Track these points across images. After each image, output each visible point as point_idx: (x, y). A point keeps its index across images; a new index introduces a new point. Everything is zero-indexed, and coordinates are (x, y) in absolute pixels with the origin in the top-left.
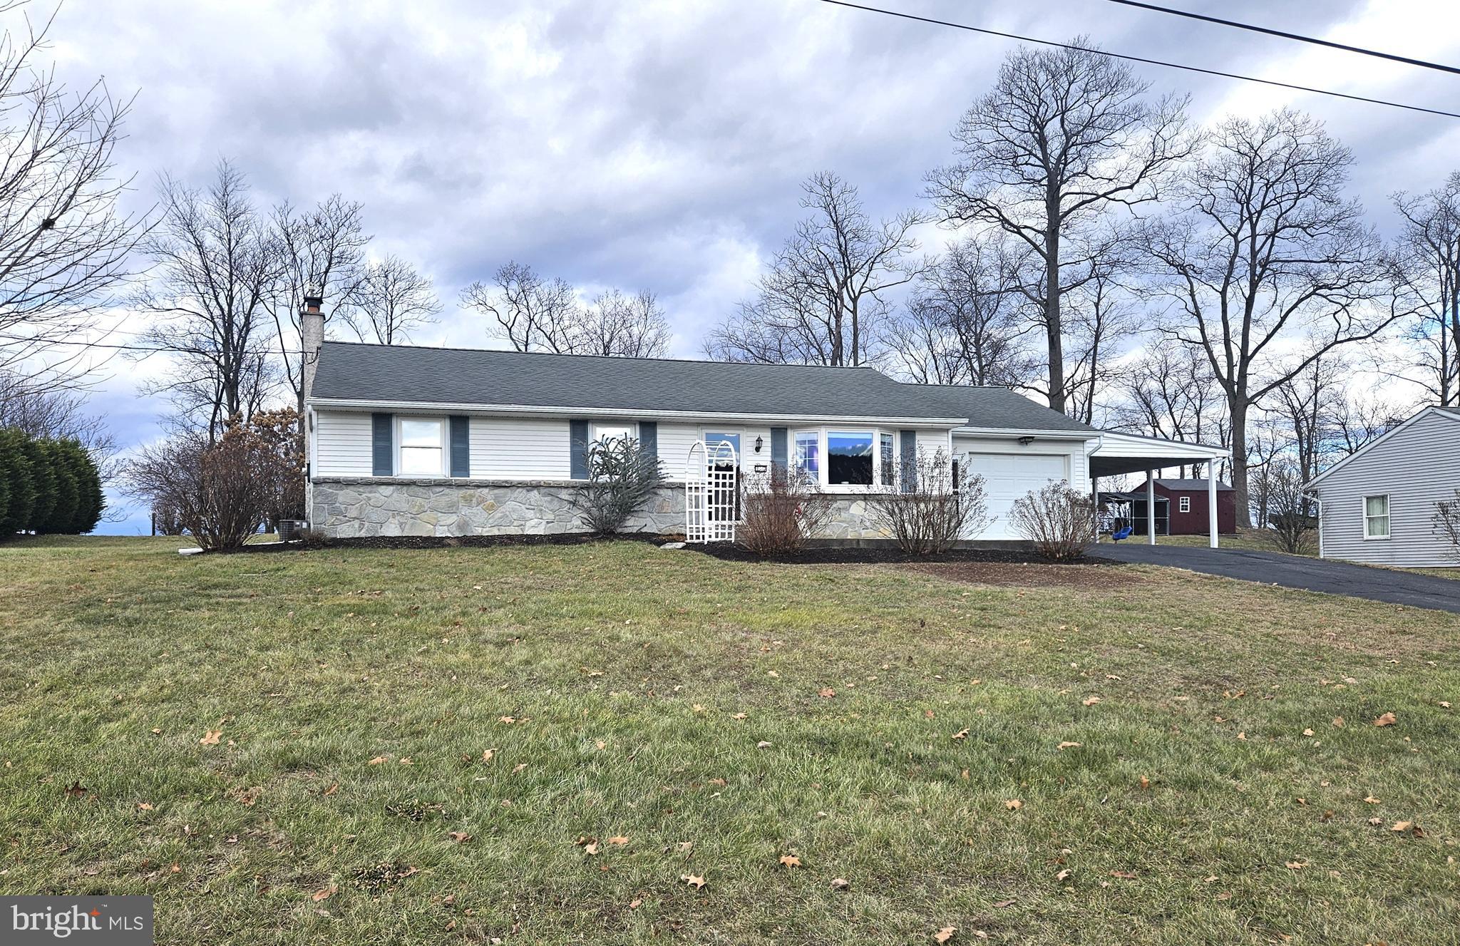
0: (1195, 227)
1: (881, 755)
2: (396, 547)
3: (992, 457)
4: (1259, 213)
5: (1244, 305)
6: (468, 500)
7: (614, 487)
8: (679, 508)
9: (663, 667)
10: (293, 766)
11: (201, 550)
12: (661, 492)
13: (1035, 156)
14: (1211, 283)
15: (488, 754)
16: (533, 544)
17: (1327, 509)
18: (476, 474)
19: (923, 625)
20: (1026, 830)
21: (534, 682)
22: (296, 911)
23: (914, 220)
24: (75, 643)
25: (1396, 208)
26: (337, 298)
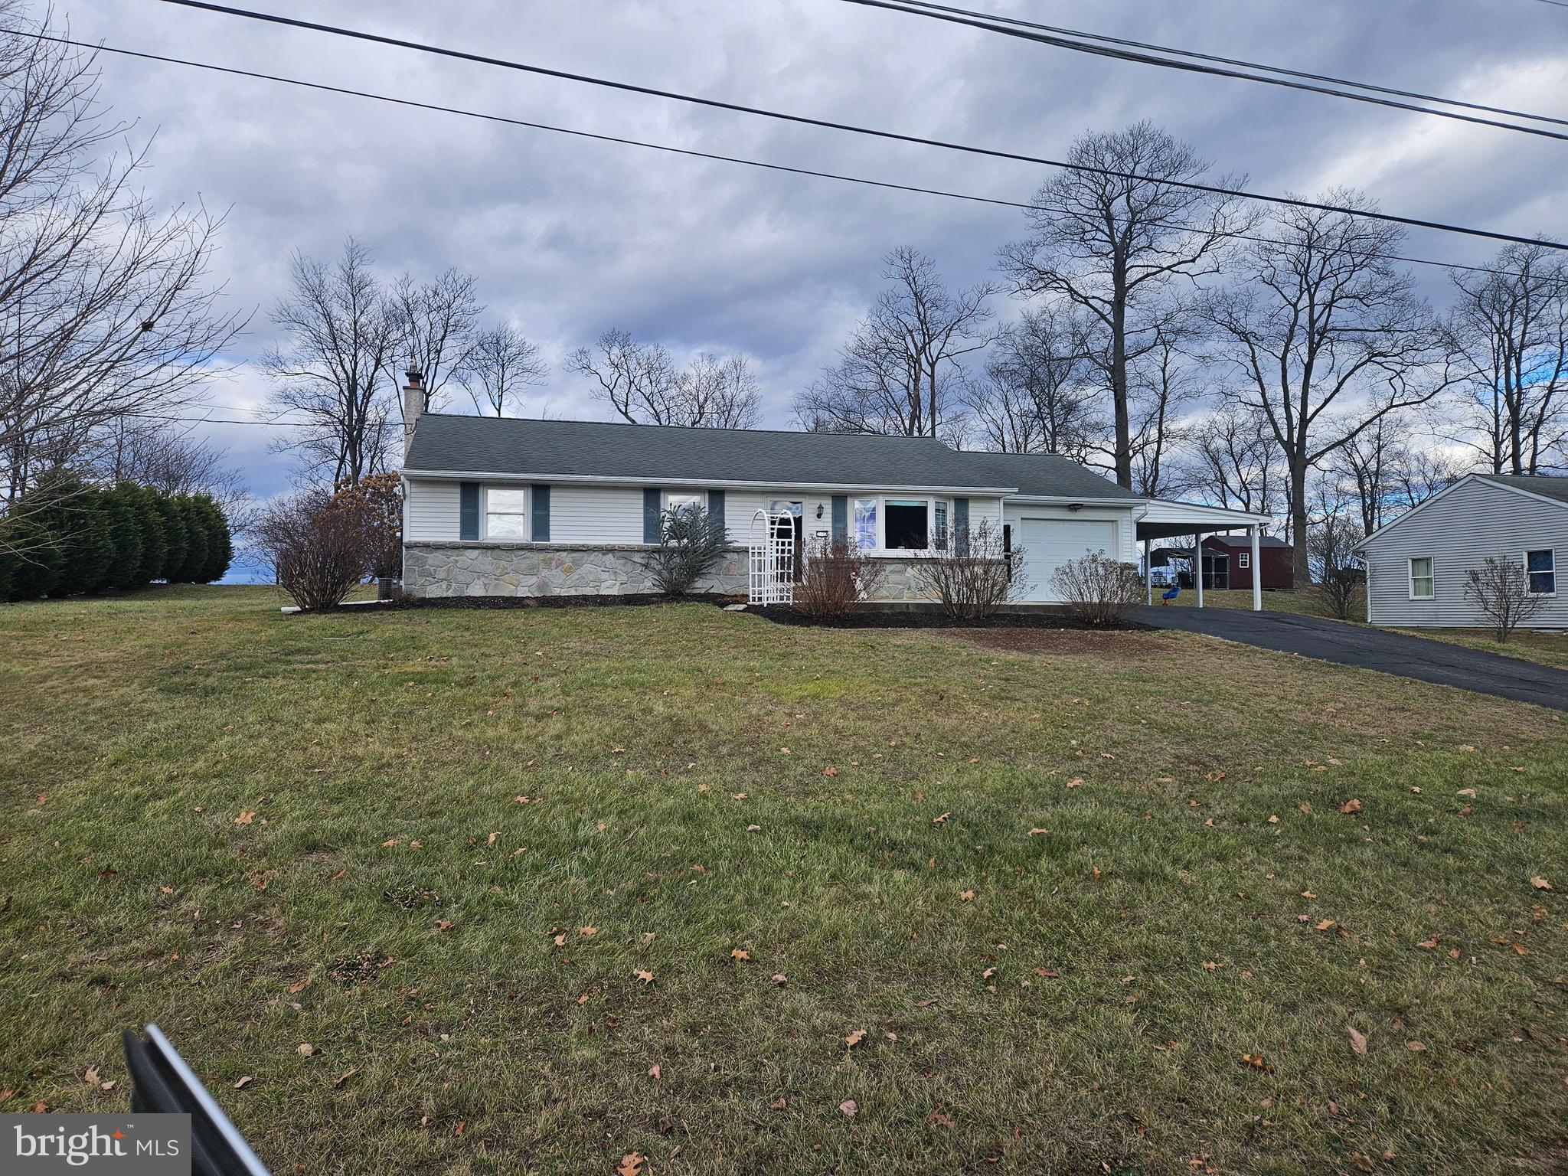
0: (1256, 297)
1: (858, 841)
2: (478, 607)
3: (1043, 522)
4: (1317, 284)
5: (1303, 371)
6: (547, 563)
7: (683, 552)
8: (744, 570)
9: (685, 742)
10: (312, 847)
11: (298, 608)
12: (728, 556)
13: (1103, 231)
14: (1271, 349)
15: (492, 837)
16: (605, 605)
17: (1374, 569)
18: (556, 538)
19: (942, 698)
20: (970, 924)
21: (561, 758)
22: (271, 1002)
23: (988, 290)
24: (151, 713)
25: (1449, 280)
26: (453, 362)
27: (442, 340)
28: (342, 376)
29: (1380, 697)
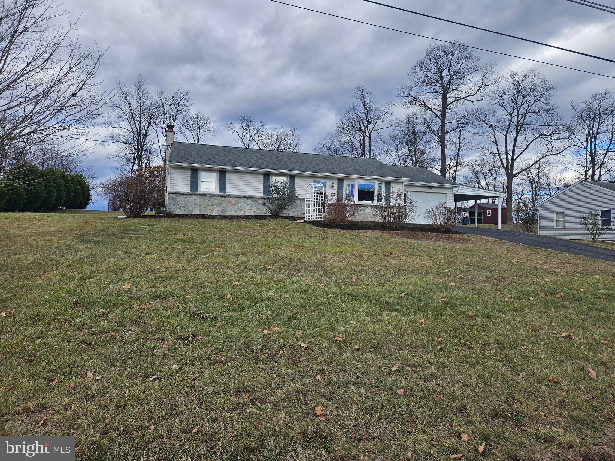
0: (496, 111)
1: (374, 301)
2: (198, 218)
3: (418, 193)
4: (520, 107)
5: (513, 141)
6: (225, 202)
7: (279, 199)
8: (302, 207)
9: (295, 266)
10: (157, 297)
11: (126, 217)
12: (296, 201)
13: (438, 83)
14: (501, 132)
15: (229, 296)
16: (248, 219)
17: (541, 217)
18: (228, 192)
19: (391, 254)
20: (426, 330)
21: (247, 270)
22: (156, 350)
23: (393, 105)
24: (78, 249)
25: (571, 107)
26: (179, 126)
27: (176, 116)
28: (135, 129)
29: (558, 259)
